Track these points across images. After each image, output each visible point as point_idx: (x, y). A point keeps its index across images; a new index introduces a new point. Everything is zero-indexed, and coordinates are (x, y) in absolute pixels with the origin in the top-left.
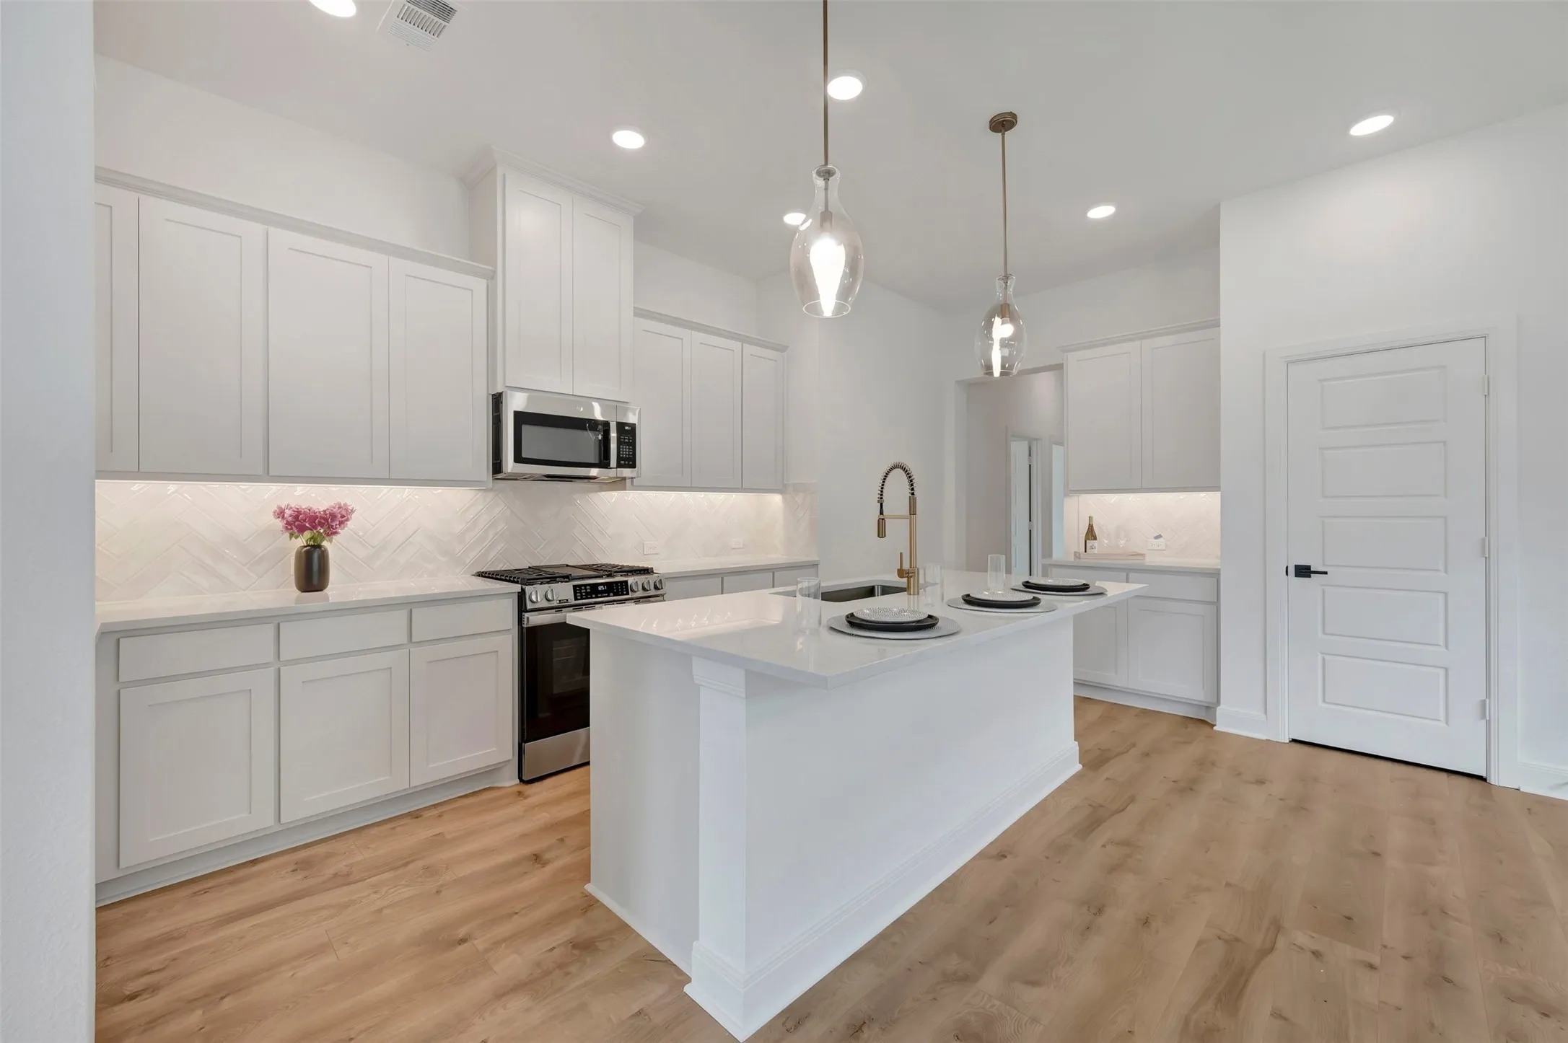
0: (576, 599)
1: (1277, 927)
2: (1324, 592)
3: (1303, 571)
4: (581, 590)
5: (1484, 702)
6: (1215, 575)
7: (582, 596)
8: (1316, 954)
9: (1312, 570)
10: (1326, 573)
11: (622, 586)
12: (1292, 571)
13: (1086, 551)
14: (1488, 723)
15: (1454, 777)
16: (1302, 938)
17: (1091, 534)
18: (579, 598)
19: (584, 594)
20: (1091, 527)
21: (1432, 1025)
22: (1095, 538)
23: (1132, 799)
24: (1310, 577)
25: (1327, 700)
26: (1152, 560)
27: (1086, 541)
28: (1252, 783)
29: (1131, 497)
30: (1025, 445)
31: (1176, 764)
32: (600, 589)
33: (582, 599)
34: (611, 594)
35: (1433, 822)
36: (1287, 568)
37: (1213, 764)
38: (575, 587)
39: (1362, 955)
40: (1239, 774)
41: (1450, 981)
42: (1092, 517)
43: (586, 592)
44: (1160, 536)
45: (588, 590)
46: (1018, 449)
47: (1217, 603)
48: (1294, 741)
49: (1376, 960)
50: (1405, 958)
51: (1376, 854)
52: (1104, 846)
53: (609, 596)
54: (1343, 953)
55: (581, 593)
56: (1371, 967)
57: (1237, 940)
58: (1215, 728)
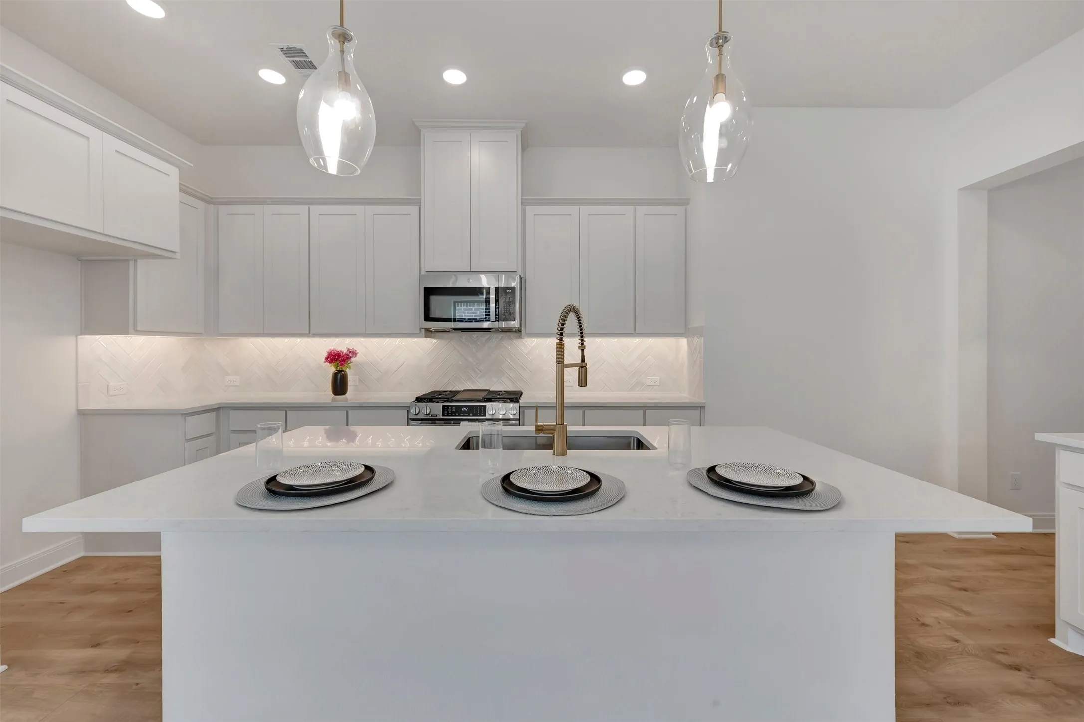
0: (443, 415)
4: (448, 408)
7: (448, 413)
11: (481, 409)
18: (446, 414)
19: (450, 412)
32: (463, 410)
33: (448, 415)
34: (471, 414)
38: (444, 406)
43: (452, 411)
45: (454, 410)
53: (469, 416)
55: (448, 411)
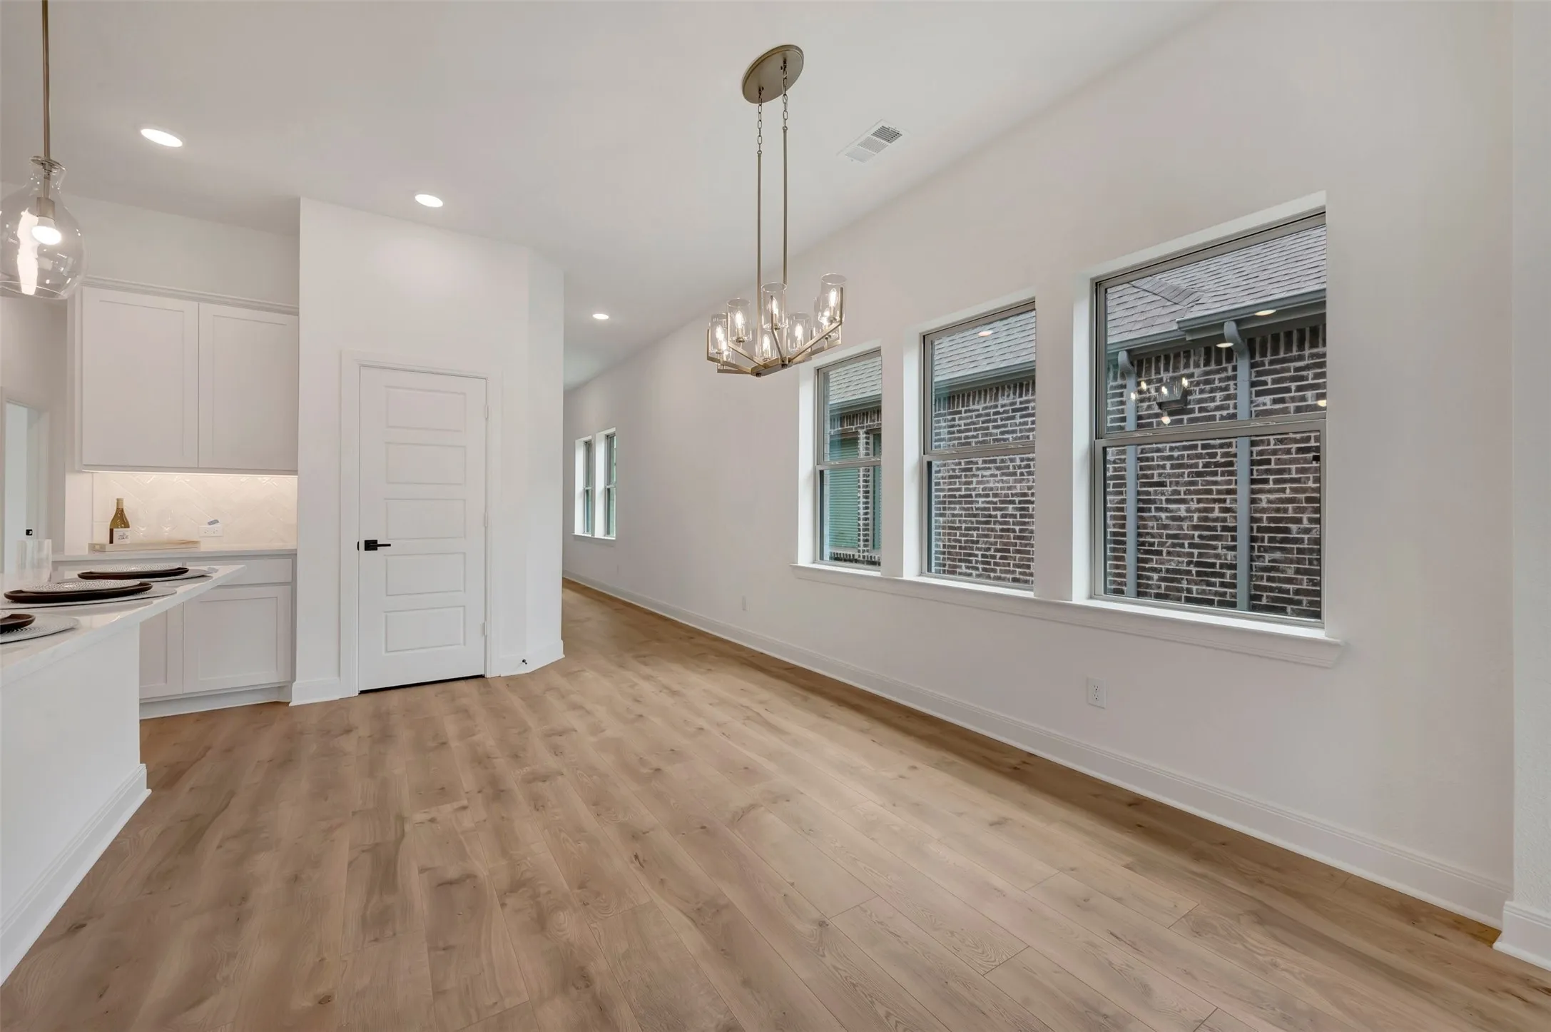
1: (401, 819)
2: (387, 560)
3: (371, 545)
5: (484, 624)
6: (292, 555)
8: (432, 820)
9: (379, 543)
10: (389, 545)
12: (362, 546)
13: (111, 542)
14: (486, 637)
15: (469, 680)
16: (420, 817)
17: (120, 519)
20: (120, 511)
21: (503, 818)
22: (127, 525)
23: (232, 794)
24: (376, 549)
25: (388, 650)
27: (111, 531)
28: (342, 734)
29: (176, 477)
31: (266, 746)
35: (466, 711)
36: (358, 543)
37: (302, 733)
39: (456, 805)
40: (329, 732)
41: (503, 791)
42: (122, 500)
44: (216, 522)
47: (292, 584)
48: (362, 692)
49: (465, 802)
50: (479, 792)
51: (444, 743)
52: (219, 847)
54: (445, 811)
56: (464, 808)
57: (377, 844)
58: (290, 705)
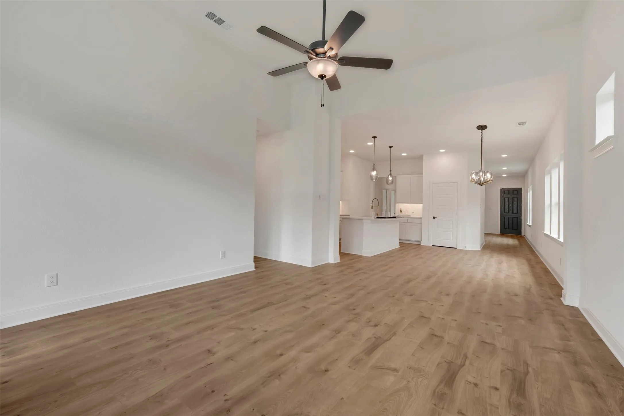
2: (437, 221)
3: (434, 218)
5: (456, 237)
6: (421, 218)
10: (437, 218)
14: (457, 240)
17: (401, 211)
20: (401, 210)
26: (411, 216)
27: (400, 213)
29: (408, 204)
30: (385, 190)
36: (432, 217)
42: (401, 208)
44: (413, 212)
46: (384, 191)
47: (422, 224)
48: (433, 246)
58: (421, 245)
